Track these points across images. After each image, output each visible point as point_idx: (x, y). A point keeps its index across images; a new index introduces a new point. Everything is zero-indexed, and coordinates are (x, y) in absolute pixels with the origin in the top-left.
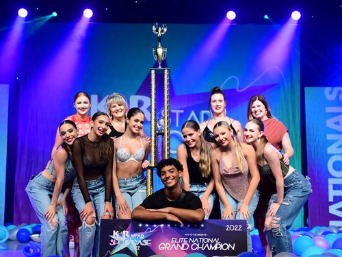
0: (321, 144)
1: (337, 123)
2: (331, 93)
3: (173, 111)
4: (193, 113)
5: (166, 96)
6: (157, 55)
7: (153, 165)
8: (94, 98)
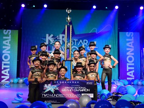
0: (125, 52)
1: (130, 44)
2: (128, 34)
3: (74, 40)
4: (81, 41)
5: (71, 35)
6: (68, 20)
7: (65, 60)
8: (47, 35)
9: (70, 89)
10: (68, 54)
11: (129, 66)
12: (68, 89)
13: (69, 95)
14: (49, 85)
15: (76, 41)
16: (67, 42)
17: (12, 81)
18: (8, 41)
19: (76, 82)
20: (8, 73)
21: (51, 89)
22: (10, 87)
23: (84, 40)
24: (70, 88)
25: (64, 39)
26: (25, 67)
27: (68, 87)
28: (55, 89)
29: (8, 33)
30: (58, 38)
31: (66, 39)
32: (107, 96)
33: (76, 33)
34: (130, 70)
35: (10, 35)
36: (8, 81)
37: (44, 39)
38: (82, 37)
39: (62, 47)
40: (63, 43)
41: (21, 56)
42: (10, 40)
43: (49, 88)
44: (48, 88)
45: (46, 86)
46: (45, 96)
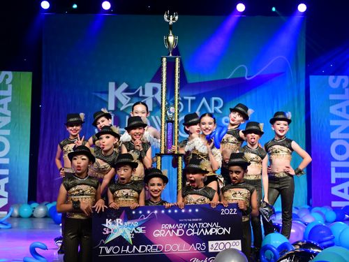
0: (325, 130)
1: (340, 110)
2: (334, 81)
3: (185, 98)
4: (204, 100)
5: (177, 85)
6: (169, 43)
7: (163, 152)
8: (112, 85)
9: (175, 230)
10: (170, 137)
11: (338, 170)
12: (171, 230)
13: (175, 247)
14: (119, 221)
15: (192, 101)
16: (167, 103)
17: (16, 212)
18: (5, 102)
19: (190, 211)
20: (6, 190)
21: (125, 232)
22: (11, 228)
23: (213, 99)
24: (177, 228)
25: (158, 96)
26: (52, 172)
27: (170, 226)
28: (134, 232)
29: (4, 81)
30: (141, 94)
31: (162, 96)
32: (278, 253)
33: (191, 79)
34: (339, 181)
35: (10, 87)
36: (6, 213)
37: (103, 97)
38: (206, 91)
39: (153, 117)
40: (155, 106)
42: (9, 99)
43: (119, 229)
44: (115, 231)
45: (108, 223)
46: (108, 252)
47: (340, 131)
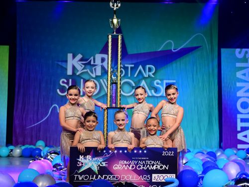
0: (233, 90)
1: (244, 75)
2: (240, 53)
3: (126, 65)
4: (140, 67)
5: (119, 56)
6: (113, 24)
8: (70, 56)
9: (129, 165)
11: (243, 120)
12: (126, 165)
13: (128, 177)
15: (131, 68)
16: (112, 70)
19: (140, 152)
23: (148, 66)
25: (105, 64)
26: (24, 122)
27: (125, 162)
28: (99, 166)
30: (92, 63)
31: (108, 64)
33: (131, 51)
34: (244, 129)
37: (64, 65)
38: (142, 60)
39: (101, 80)
40: (103, 72)
41: (16, 100)
45: (81, 158)
46: (80, 179)
47: (244, 91)
